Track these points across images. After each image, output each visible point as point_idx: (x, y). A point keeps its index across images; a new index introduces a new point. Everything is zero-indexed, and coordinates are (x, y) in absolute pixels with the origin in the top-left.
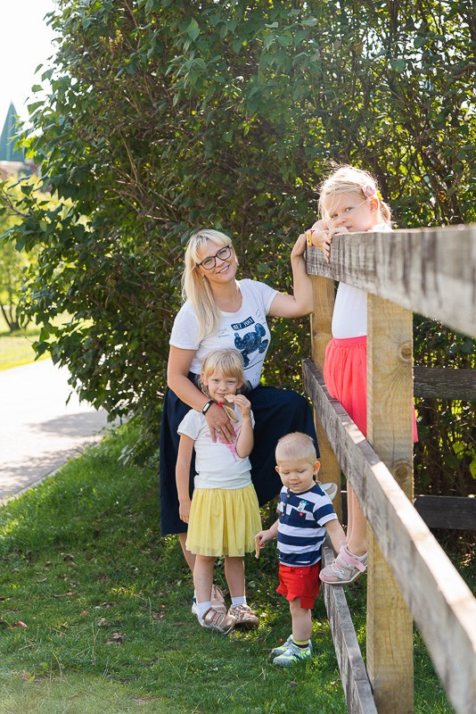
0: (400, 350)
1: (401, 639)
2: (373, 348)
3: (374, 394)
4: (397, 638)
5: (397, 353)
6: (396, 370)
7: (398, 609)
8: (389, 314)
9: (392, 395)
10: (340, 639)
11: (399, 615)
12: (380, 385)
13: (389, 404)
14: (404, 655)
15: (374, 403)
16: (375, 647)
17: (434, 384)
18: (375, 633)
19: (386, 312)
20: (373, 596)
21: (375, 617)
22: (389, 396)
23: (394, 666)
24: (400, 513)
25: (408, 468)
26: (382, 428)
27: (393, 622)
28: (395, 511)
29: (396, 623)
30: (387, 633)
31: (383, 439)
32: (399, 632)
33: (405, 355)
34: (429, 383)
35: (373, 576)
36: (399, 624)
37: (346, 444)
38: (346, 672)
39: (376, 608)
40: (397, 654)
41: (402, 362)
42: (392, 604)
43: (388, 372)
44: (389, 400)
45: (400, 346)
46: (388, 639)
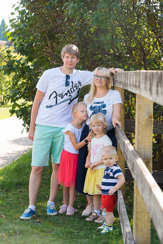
0: (148, 116)
1: (146, 224)
2: (138, 115)
3: (138, 132)
4: (144, 224)
5: (147, 117)
6: (146, 123)
7: (145, 213)
8: (144, 102)
9: (145, 133)
10: (123, 224)
11: (146, 216)
12: (140, 129)
13: (144, 136)
14: (147, 231)
15: (138, 135)
16: (136, 227)
17: (161, 129)
18: (136, 222)
19: (143, 101)
20: (136, 208)
21: (136, 216)
22: (144, 133)
23: (143, 235)
24: (146, 177)
25: (150, 160)
26: (141, 145)
27: (143, 218)
28: (144, 176)
29: (144, 219)
30: (141, 222)
31: (141, 149)
32: (145, 222)
33: (150, 117)
34: (159, 128)
35: (136, 200)
36: (145, 219)
37: (127, 151)
38: (125, 237)
39: (137, 213)
40: (144, 230)
41: (149, 120)
42: (143, 211)
43: (143, 124)
44: (144, 134)
45: (148, 114)
46: (141, 225)
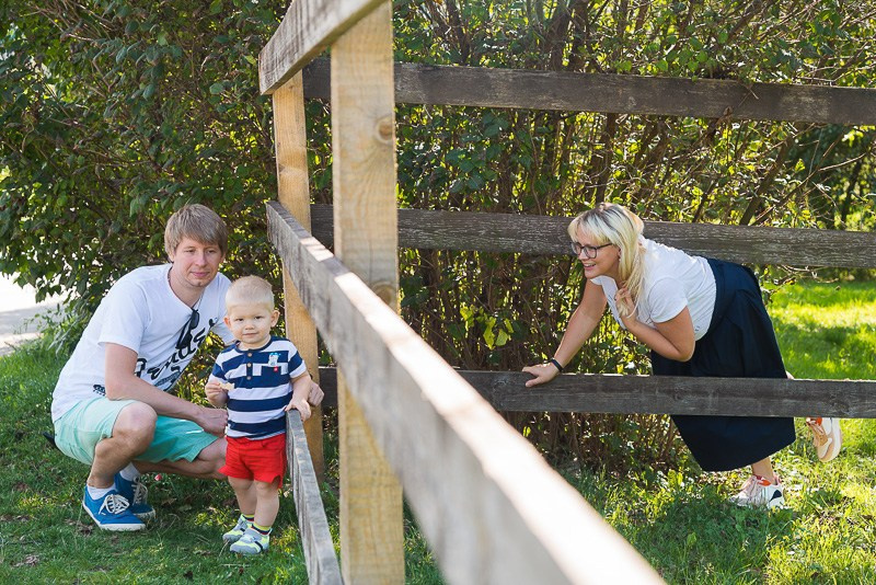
0: (378, 128)
1: (386, 528)
2: (340, 126)
3: (343, 189)
4: (381, 527)
5: (372, 132)
6: (371, 155)
7: (382, 488)
8: (361, 78)
9: (367, 190)
10: (309, 539)
11: (383, 496)
12: (350, 177)
13: (364, 202)
14: (391, 550)
15: (342, 202)
16: (351, 540)
18: (350, 522)
19: (356, 74)
20: (346, 470)
21: (350, 500)
22: (363, 192)
23: (378, 566)
25: (391, 291)
26: (354, 236)
27: (375, 505)
29: (379, 506)
30: (368, 520)
31: (356, 252)
32: (384, 518)
33: (385, 134)
34: (425, 230)
35: (347, 442)
36: (383, 508)
38: (316, 580)
39: (351, 486)
40: (381, 550)
41: (381, 145)
42: (373, 480)
43: (362, 158)
44: (365, 197)
45: (377, 121)
46: (368, 529)
